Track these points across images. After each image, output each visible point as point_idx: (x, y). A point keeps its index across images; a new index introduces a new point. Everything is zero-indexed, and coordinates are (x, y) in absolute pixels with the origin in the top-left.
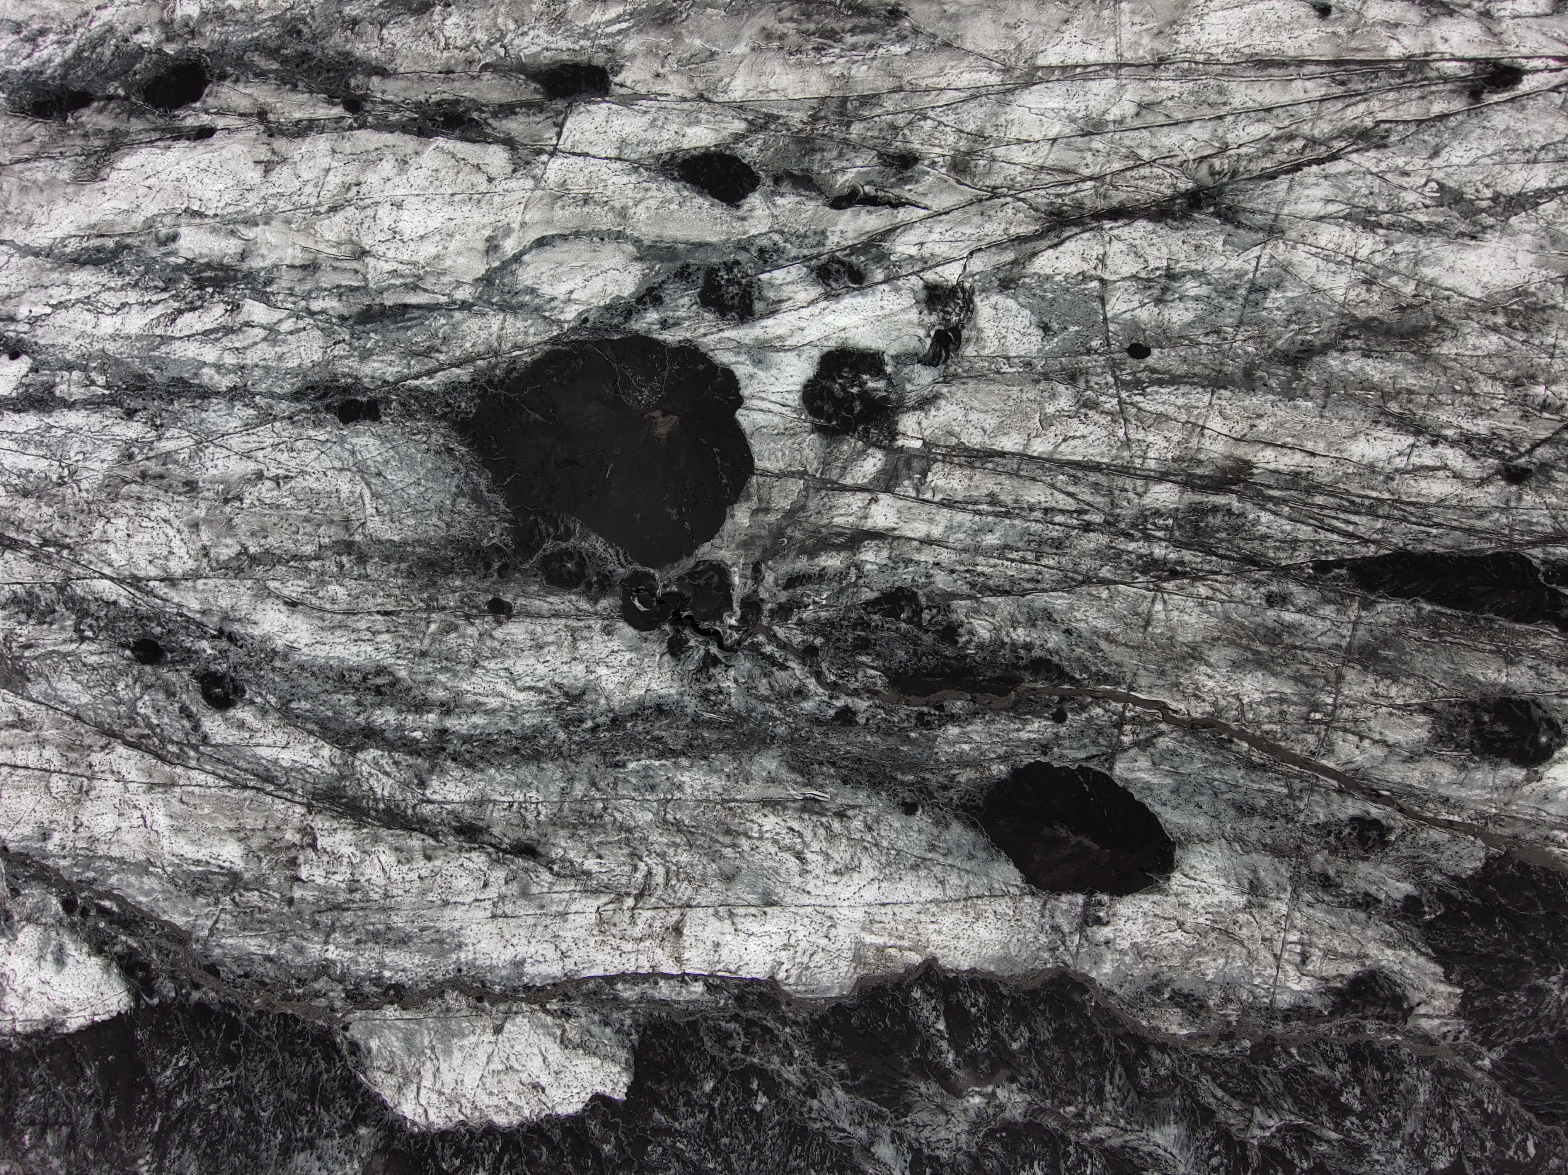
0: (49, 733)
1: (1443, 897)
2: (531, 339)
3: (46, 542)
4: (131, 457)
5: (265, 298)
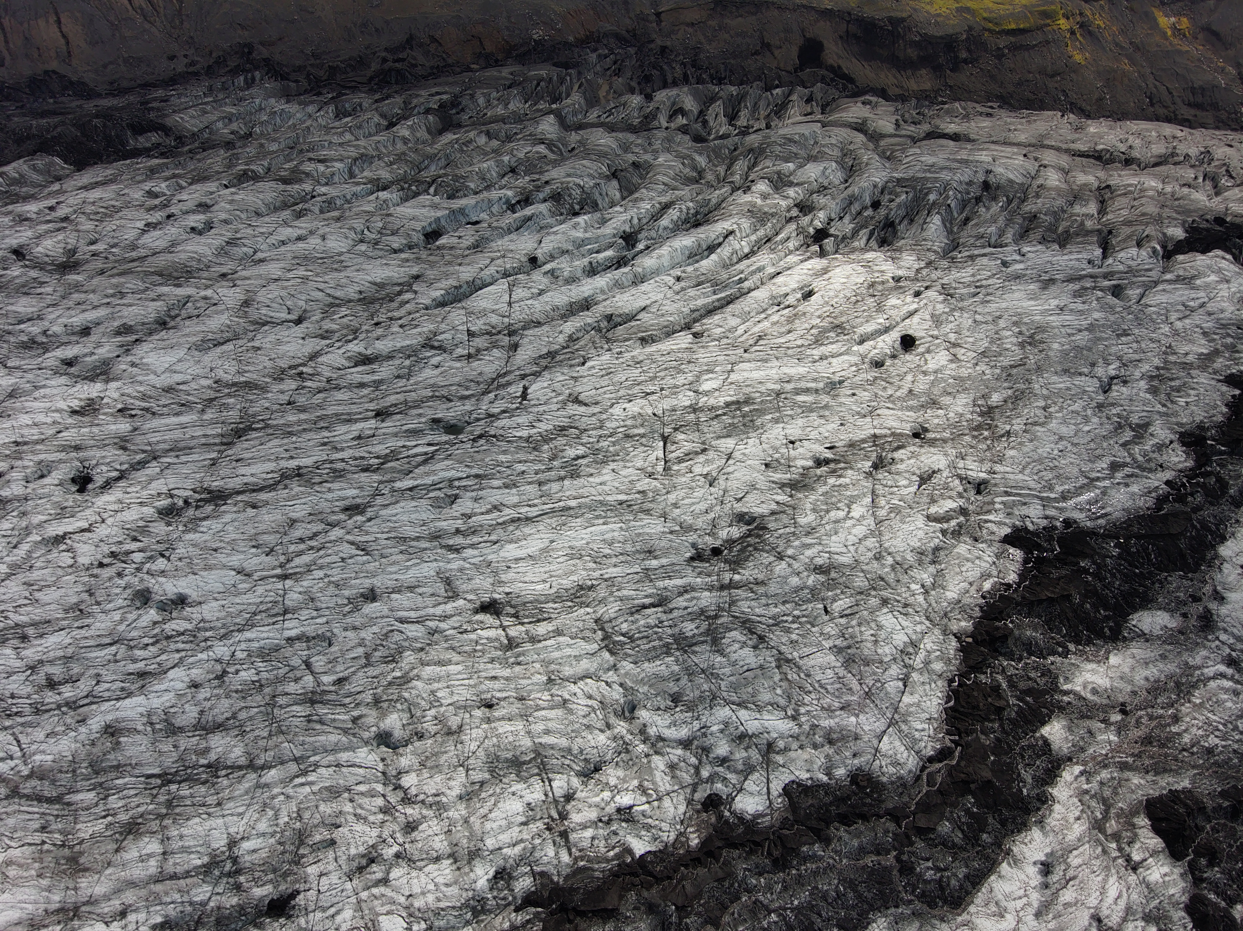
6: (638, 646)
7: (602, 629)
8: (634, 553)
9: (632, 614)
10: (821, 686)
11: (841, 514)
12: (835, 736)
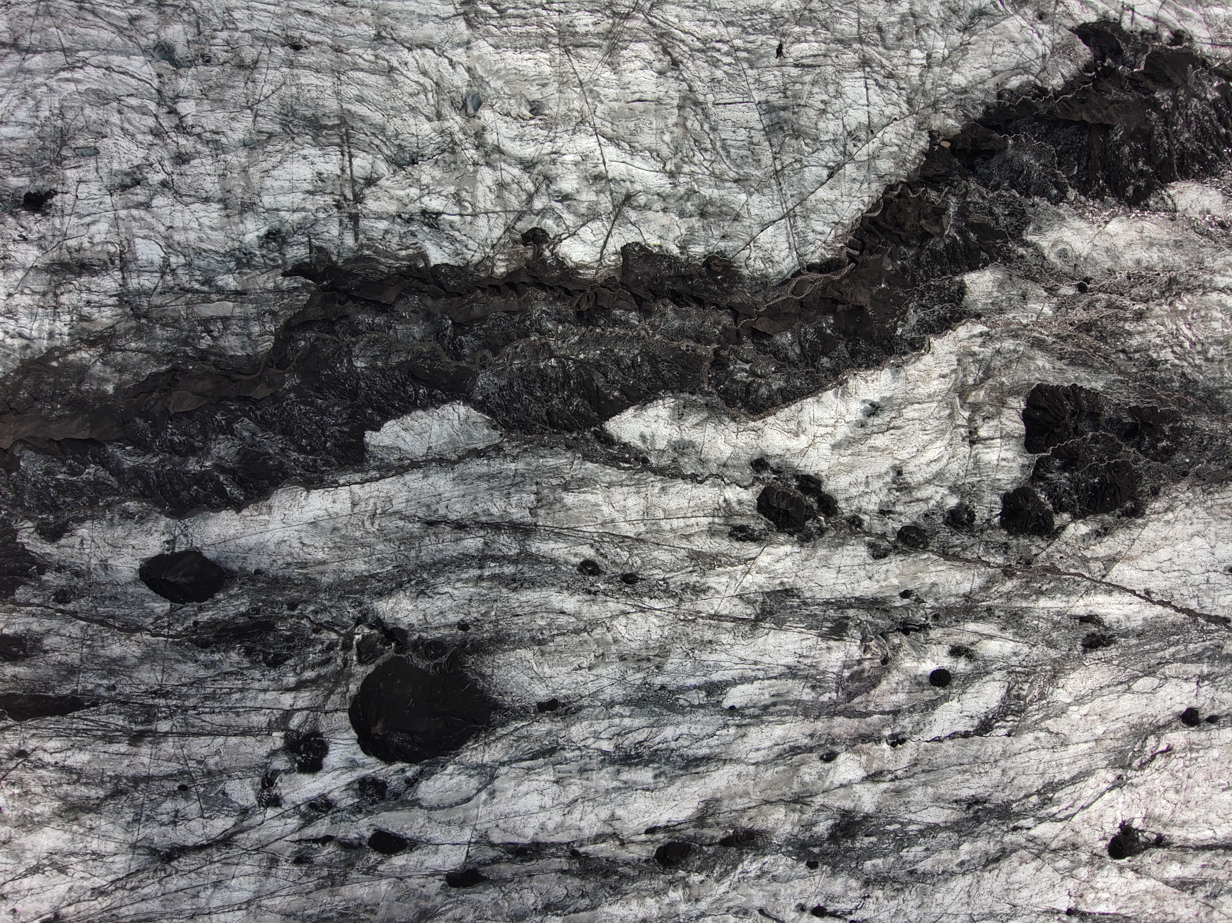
0: (670, 535)
1: (30, 577)
2: (469, 753)
3: (694, 621)
4: (657, 667)
5: (605, 753)
6: (507, 26)
10: (724, 148)
12: (711, 209)
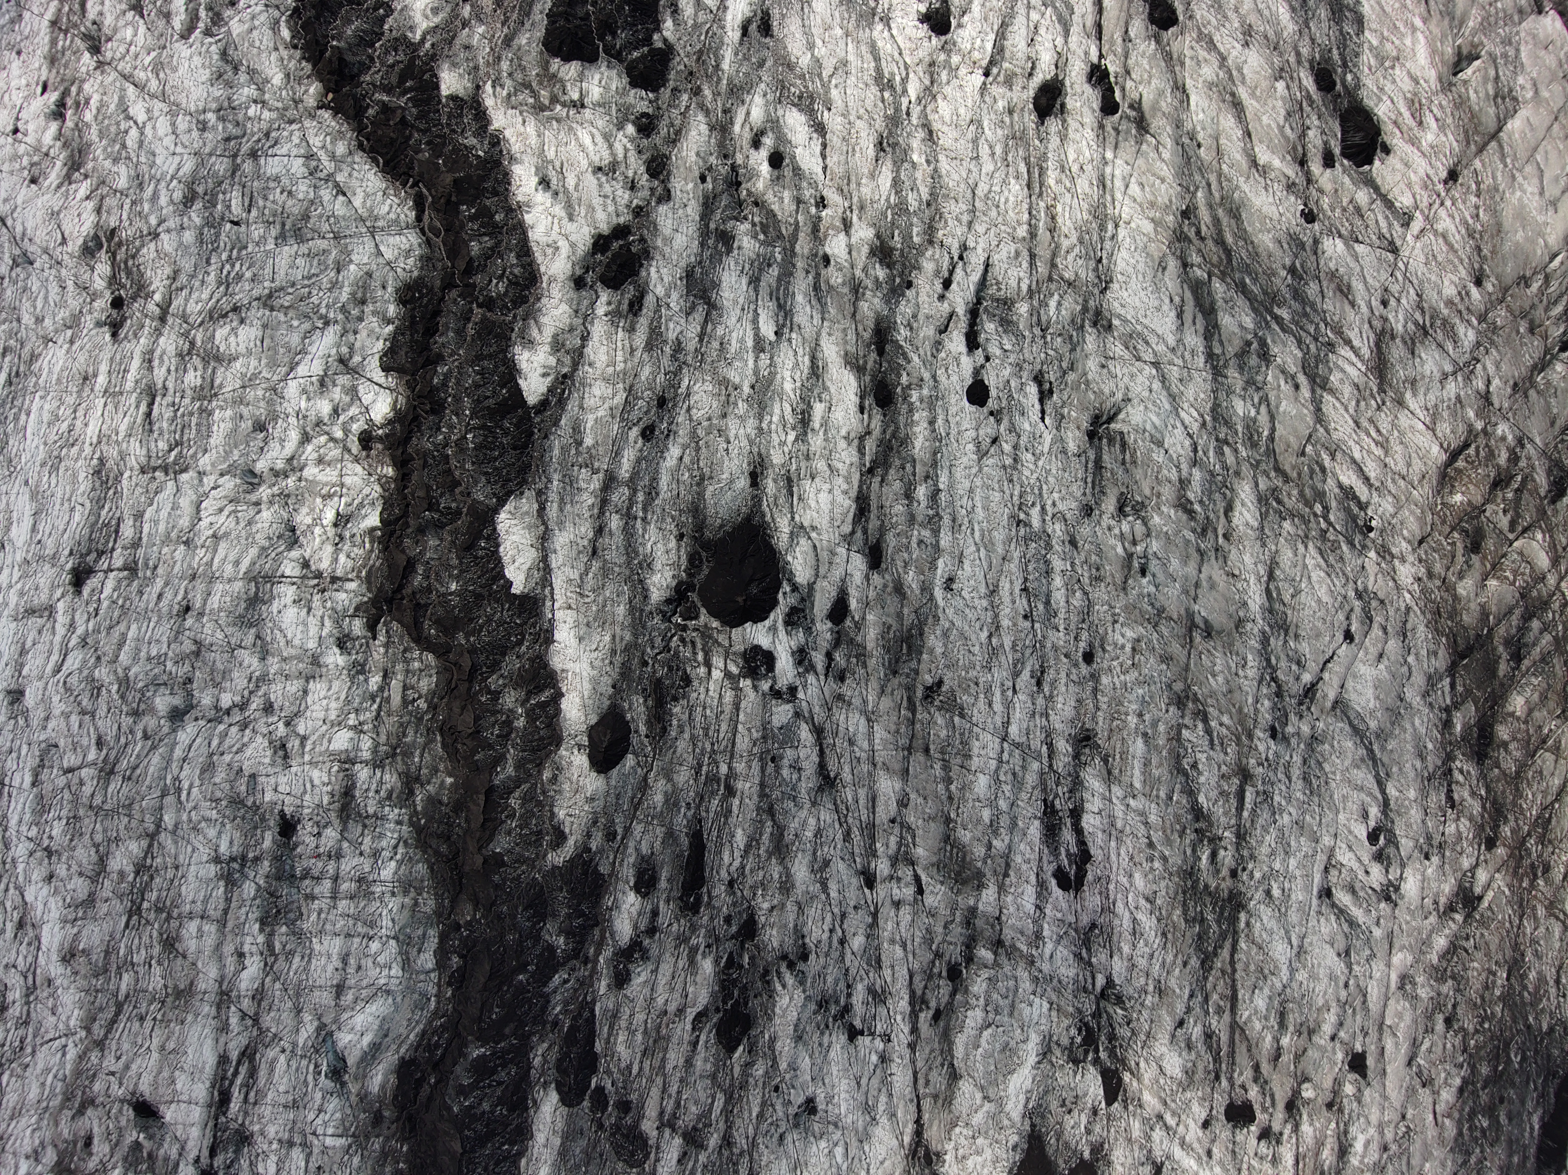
0: (629, 364)
1: (591, 860)
2: (781, 543)
3: (702, 355)
4: (736, 389)
5: (797, 438)
6: (189, 440)
7: (155, 469)
8: (79, 396)
9: (151, 431)
10: (309, 278)
11: (134, 133)
12: (359, 295)
